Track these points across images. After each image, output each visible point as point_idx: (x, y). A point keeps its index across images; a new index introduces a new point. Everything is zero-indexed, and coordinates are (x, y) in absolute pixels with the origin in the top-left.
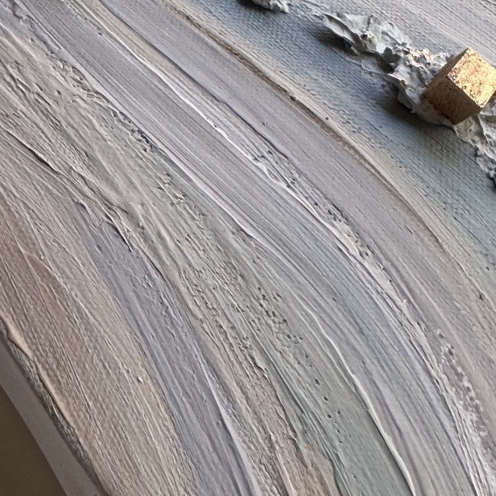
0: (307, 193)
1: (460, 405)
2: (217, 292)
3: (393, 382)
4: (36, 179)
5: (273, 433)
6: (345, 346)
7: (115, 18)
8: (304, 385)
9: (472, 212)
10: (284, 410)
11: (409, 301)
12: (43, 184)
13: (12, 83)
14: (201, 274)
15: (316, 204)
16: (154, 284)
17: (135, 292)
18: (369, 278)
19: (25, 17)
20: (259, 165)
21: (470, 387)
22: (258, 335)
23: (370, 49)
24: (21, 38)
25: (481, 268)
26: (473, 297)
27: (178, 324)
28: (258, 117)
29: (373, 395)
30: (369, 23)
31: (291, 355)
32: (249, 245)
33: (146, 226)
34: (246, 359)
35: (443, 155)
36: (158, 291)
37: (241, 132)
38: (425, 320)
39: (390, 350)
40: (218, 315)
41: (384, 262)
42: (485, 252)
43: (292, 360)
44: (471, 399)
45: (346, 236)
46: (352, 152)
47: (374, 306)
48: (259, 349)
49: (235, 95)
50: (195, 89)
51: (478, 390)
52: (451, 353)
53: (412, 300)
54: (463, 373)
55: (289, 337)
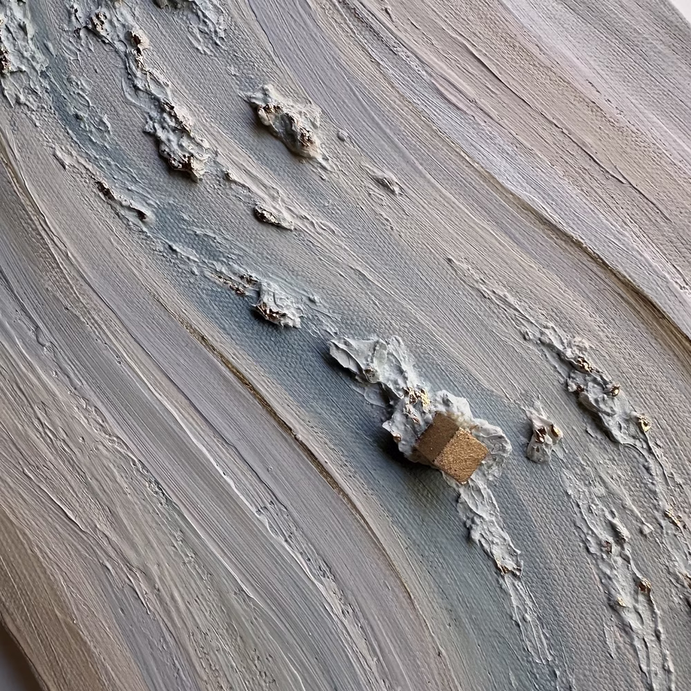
0: (302, 548)
2: (220, 654)
4: (67, 539)
7: (132, 340)
9: (445, 566)
11: (379, 660)
12: (73, 545)
13: (41, 429)
14: (207, 637)
15: (309, 560)
16: (168, 647)
17: (152, 654)
18: (347, 637)
19: (48, 344)
20: (261, 517)
24: (46, 372)
25: (444, 625)
26: (432, 653)
27: (187, 686)
30: (375, 350)
32: (248, 606)
33: (161, 588)
35: (427, 501)
36: (171, 654)
37: (247, 479)
38: (390, 677)
40: (220, 676)
41: (362, 620)
42: (450, 607)
45: (332, 593)
47: (349, 664)
49: (244, 437)
50: (207, 429)
53: (381, 658)
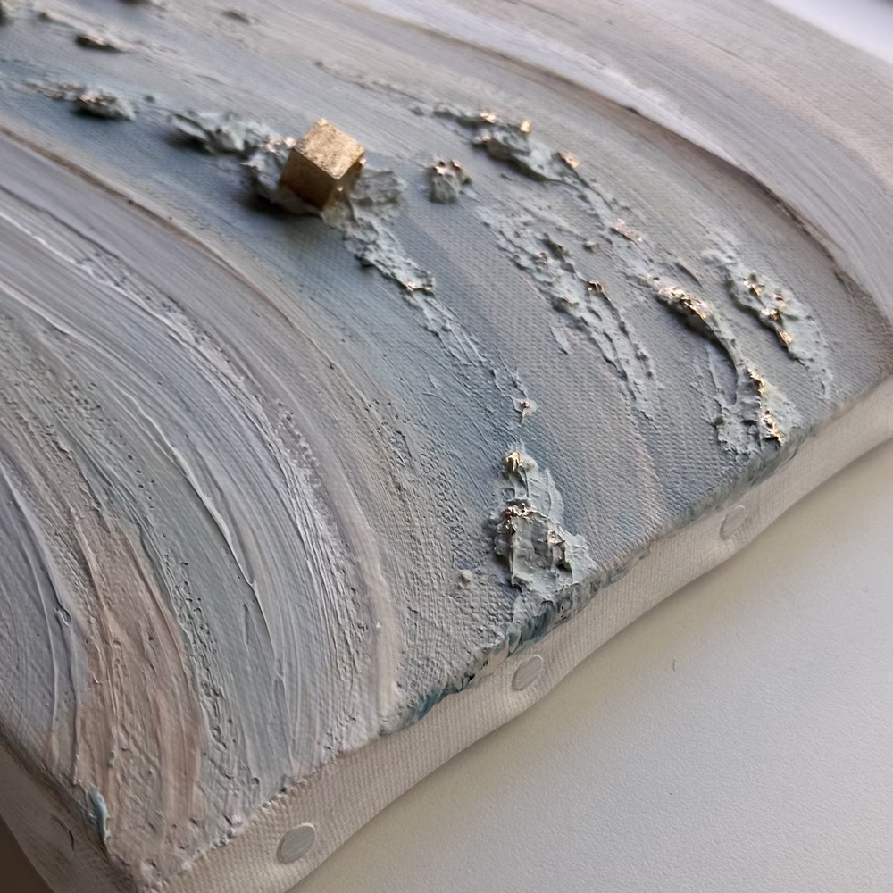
0: (138, 289)
1: (294, 463)
2: (21, 388)
3: (220, 450)
5: (74, 507)
6: (167, 423)
8: (115, 462)
9: (333, 291)
10: (88, 485)
15: (149, 299)
18: (203, 361)
20: (83, 267)
21: (307, 446)
22: (65, 422)
23: (226, 144)
25: (335, 341)
26: (321, 367)
28: (87, 223)
29: (195, 463)
30: (227, 119)
31: (103, 437)
34: (49, 445)
35: (305, 242)
37: (66, 238)
38: (263, 392)
39: (220, 423)
40: (19, 408)
41: (222, 344)
43: (102, 441)
44: (307, 457)
45: (180, 324)
46: (197, 246)
47: (205, 385)
48: (65, 435)
51: (315, 449)
52: (289, 419)
53: (251, 376)
54: (301, 435)
55: (101, 420)
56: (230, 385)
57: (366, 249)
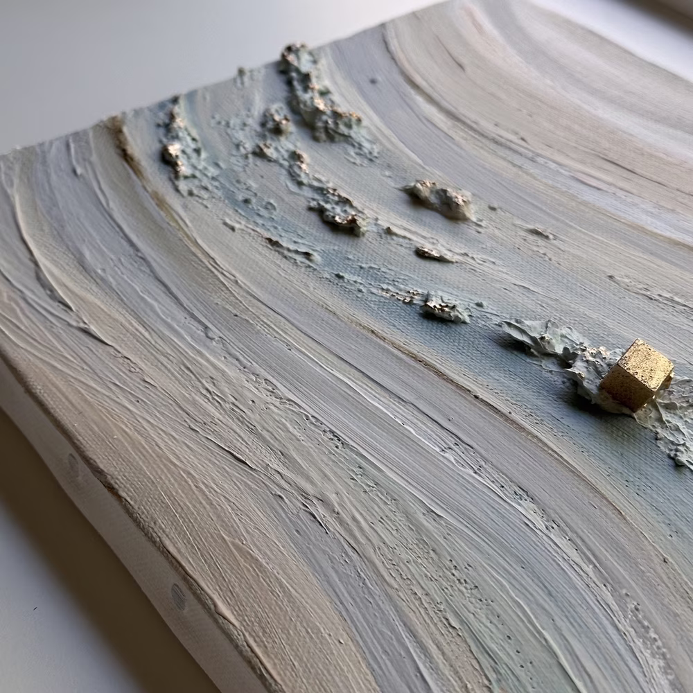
0: (494, 478)
1: (647, 654)
2: (412, 566)
3: (583, 635)
4: (235, 476)
5: (469, 682)
6: (534, 606)
7: (303, 335)
8: (497, 641)
9: (654, 488)
10: (478, 662)
11: (595, 566)
12: (242, 481)
13: (208, 395)
14: (395, 550)
15: (503, 487)
16: (351, 561)
17: (333, 568)
18: (556, 548)
19: (217, 339)
20: (446, 455)
21: (657, 637)
22: (451, 600)
23: (549, 350)
24: (215, 357)
25: (664, 536)
26: (656, 560)
27: (375, 594)
28: (444, 415)
29: (563, 647)
30: (547, 327)
31: (484, 616)
32: (440, 524)
33: (340, 511)
34: (441, 621)
35: (624, 440)
36: (355, 566)
37: (428, 427)
38: (611, 582)
39: (579, 609)
40: (413, 585)
41: (570, 534)
42: (667, 522)
43: (484, 620)
44: (658, 648)
45: (532, 512)
46: (535, 440)
47: (561, 571)
48: (453, 612)
49: (420, 397)
50: (383, 393)
51: (664, 640)
52: (637, 609)
53: (598, 565)
54: (650, 626)
55: (481, 600)
56: (582, 573)
57: (677, 450)
